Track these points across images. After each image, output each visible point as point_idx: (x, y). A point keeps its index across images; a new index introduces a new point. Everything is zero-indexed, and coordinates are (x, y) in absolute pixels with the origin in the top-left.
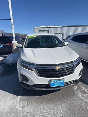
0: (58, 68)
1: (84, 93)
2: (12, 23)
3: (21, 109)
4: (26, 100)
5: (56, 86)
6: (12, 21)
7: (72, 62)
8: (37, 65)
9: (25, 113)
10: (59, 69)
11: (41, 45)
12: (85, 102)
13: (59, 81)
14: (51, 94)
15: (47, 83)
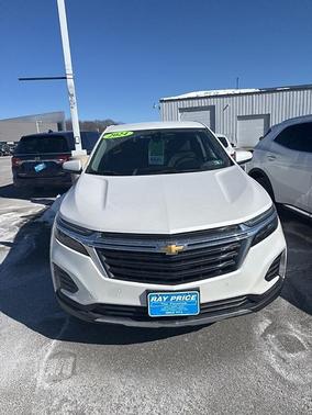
0: (175, 248)
1: (291, 345)
2: (72, 91)
3: (47, 386)
4: (71, 354)
5: (168, 314)
6: (70, 82)
7: (236, 228)
8: (106, 235)
9: (56, 402)
10: (180, 253)
11: (150, 162)
12: (284, 381)
13: (179, 298)
14: (165, 341)
15: (137, 303)
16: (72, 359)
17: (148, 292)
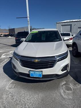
0: (36, 61)
1: (69, 89)
2: (29, 21)
3: (8, 89)
5: (35, 76)
6: (28, 18)
7: (54, 57)
10: (38, 62)
13: (37, 73)
15: (28, 73)
16: (15, 84)
17: (30, 70)
